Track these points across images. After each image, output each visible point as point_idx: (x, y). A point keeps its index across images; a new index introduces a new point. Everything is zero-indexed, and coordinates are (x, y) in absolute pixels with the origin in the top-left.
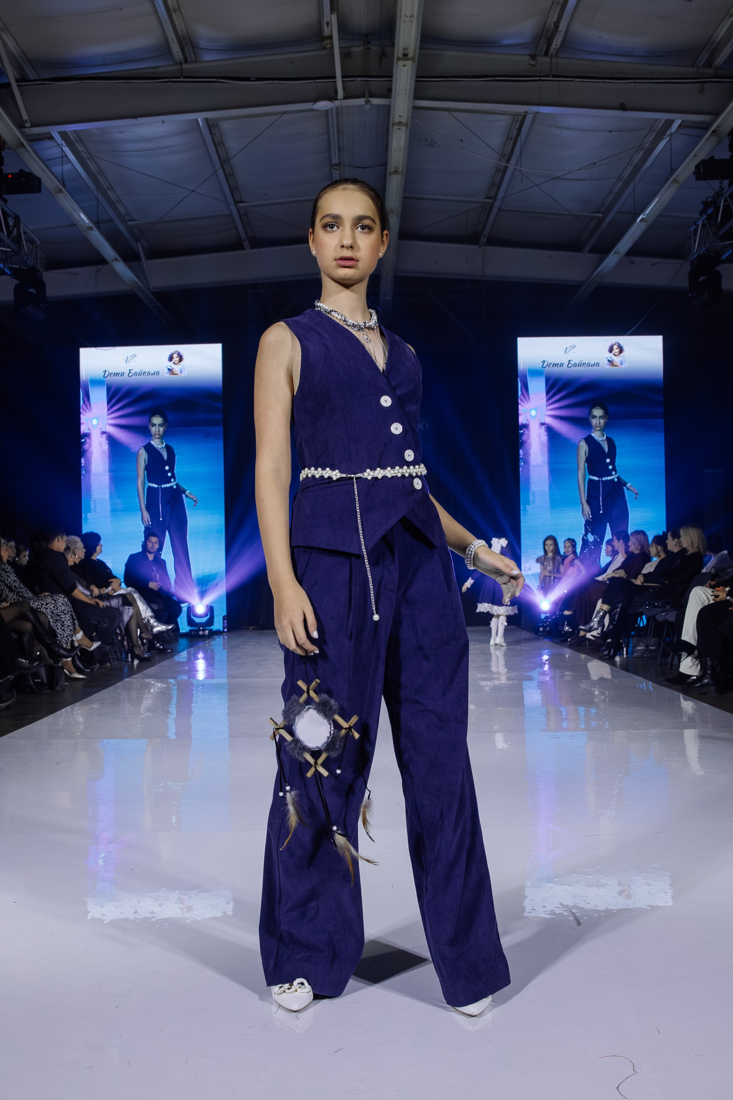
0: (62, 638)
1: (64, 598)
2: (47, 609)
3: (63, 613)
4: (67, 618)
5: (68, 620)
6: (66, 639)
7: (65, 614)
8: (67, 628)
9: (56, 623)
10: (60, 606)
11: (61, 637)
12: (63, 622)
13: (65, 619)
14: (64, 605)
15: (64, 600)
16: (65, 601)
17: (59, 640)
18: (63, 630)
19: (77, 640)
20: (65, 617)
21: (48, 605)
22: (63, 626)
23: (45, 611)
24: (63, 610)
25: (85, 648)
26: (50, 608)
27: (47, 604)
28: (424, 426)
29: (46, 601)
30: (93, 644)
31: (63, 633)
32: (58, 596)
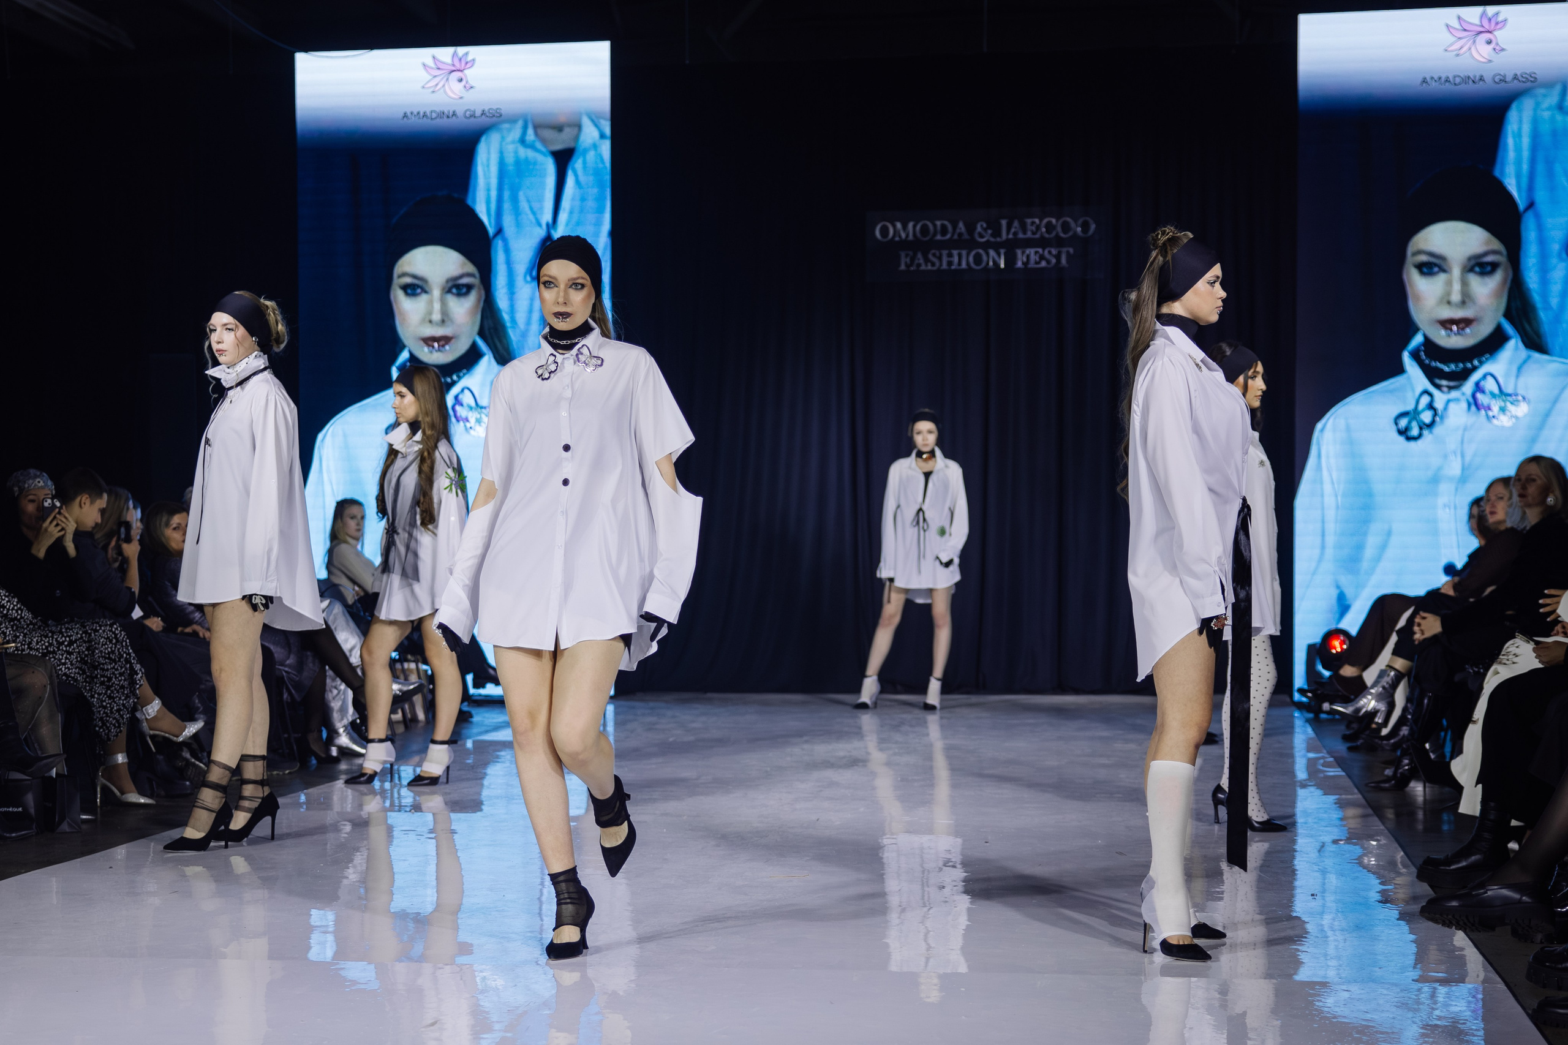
0: (107, 716)
1: (111, 625)
2: (70, 653)
3: (109, 658)
4: (117, 670)
5: (121, 674)
6: (117, 715)
7: (114, 661)
8: (118, 692)
9: (90, 683)
10: (103, 645)
11: (107, 713)
12: (110, 679)
13: (113, 673)
14: (111, 641)
15: (111, 631)
16: (114, 633)
17: (101, 719)
18: (110, 697)
19: (146, 719)
20: (114, 668)
21: (75, 645)
22: (108, 688)
23: (66, 658)
24: (109, 653)
25: (167, 735)
26: (79, 652)
27: (71, 643)
28: (1085, 227)
29: (68, 636)
30: (185, 727)
31: (110, 704)
32: (97, 623)
